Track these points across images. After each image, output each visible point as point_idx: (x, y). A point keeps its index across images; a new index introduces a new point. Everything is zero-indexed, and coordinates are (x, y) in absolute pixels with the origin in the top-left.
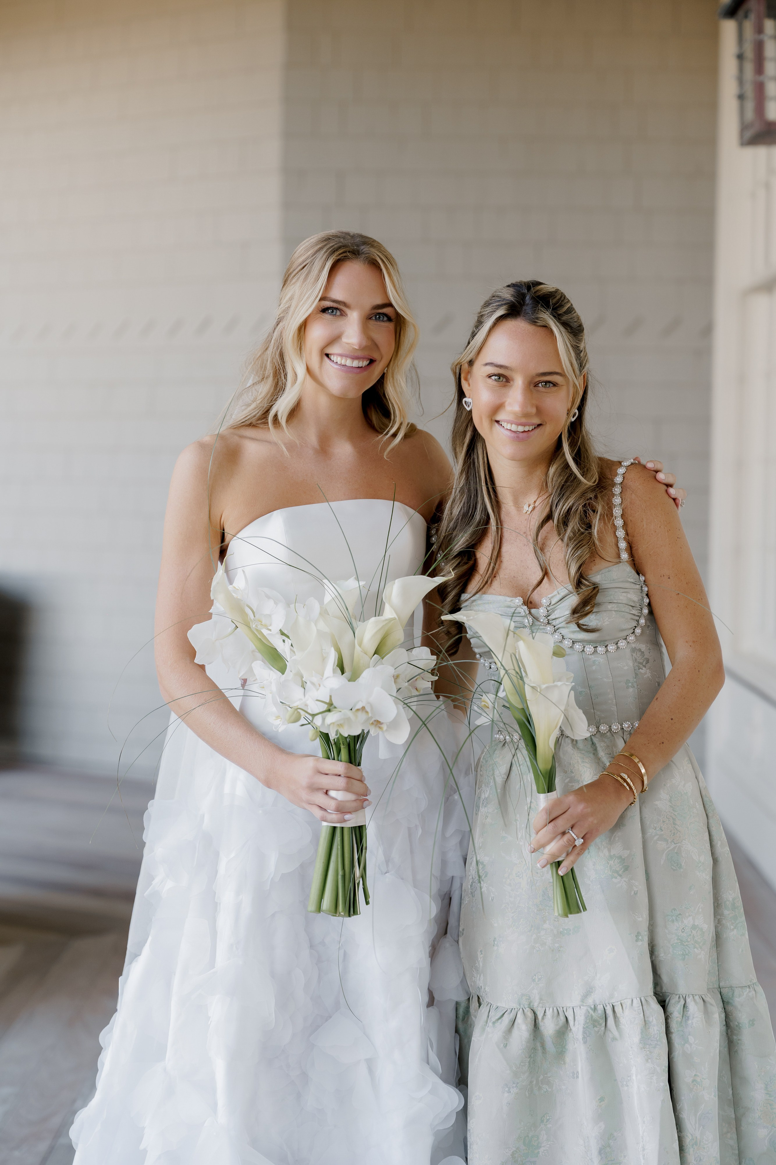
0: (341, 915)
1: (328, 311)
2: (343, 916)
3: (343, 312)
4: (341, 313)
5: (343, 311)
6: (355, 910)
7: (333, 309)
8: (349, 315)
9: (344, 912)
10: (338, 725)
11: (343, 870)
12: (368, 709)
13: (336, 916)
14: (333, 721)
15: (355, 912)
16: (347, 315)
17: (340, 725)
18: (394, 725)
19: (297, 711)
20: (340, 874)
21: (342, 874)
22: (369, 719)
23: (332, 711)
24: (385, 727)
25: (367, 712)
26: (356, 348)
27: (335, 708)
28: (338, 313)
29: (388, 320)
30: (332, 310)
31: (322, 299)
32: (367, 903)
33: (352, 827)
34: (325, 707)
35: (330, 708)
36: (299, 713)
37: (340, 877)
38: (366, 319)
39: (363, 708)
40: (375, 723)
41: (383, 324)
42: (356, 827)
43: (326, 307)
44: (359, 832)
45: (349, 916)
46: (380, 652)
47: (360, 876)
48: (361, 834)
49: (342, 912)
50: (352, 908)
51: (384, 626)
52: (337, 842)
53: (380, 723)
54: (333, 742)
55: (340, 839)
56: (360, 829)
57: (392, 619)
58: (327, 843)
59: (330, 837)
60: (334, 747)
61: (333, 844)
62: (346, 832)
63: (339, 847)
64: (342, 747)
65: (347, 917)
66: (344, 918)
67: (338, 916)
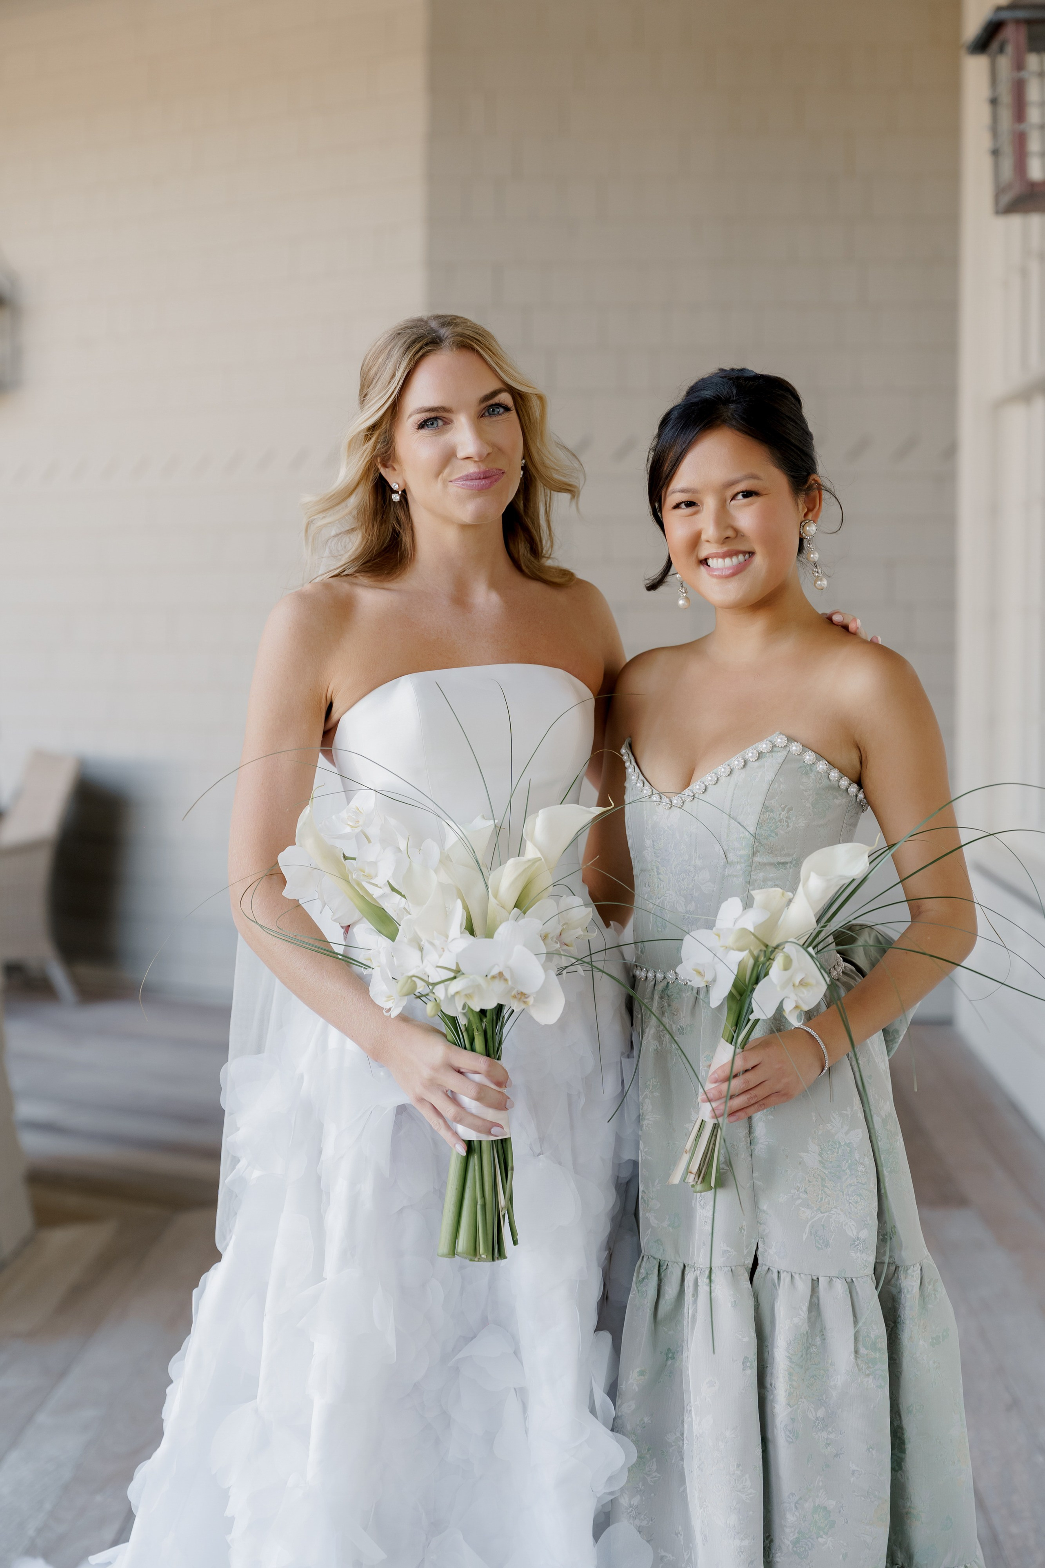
1: (427, 425)
2: (485, 1260)
3: (446, 420)
4: (444, 422)
6: (502, 1253)
7: (432, 420)
8: (455, 421)
9: (486, 1254)
10: (465, 995)
11: (483, 1198)
12: (507, 976)
13: (474, 1261)
14: (460, 989)
16: (452, 422)
17: (468, 997)
18: (543, 996)
19: (411, 979)
20: (479, 1203)
21: (482, 1208)
22: (508, 989)
23: (459, 979)
24: (531, 1000)
25: (506, 980)
27: (463, 974)
28: (440, 423)
29: (504, 411)
30: (432, 422)
33: (492, 1141)
34: (449, 974)
35: (456, 975)
37: (479, 1207)
38: (477, 417)
39: (501, 975)
42: (498, 1140)
43: (422, 420)
44: (502, 1147)
45: (493, 1260)
46: (521, 904)
47: (505, 1207)
48: (505, 1150)
49: (483, 1254)
50: (497, 1250)
51: (525, 869)
52: (474, 1160)
53: (526, 996)
54: (463, 1029)
55: (478, 1158)
56: (504, 1143)
57: (536, 860)
58: (461, 1163)
59: (464, 1154)
60: (465, 1034)
61: (468, 1163)
62: (485, 1148)
63: (477, 1168)
64: (476, 1034)
65: (490, 1262)
66: (485, 1263)
67: (478, 1261)
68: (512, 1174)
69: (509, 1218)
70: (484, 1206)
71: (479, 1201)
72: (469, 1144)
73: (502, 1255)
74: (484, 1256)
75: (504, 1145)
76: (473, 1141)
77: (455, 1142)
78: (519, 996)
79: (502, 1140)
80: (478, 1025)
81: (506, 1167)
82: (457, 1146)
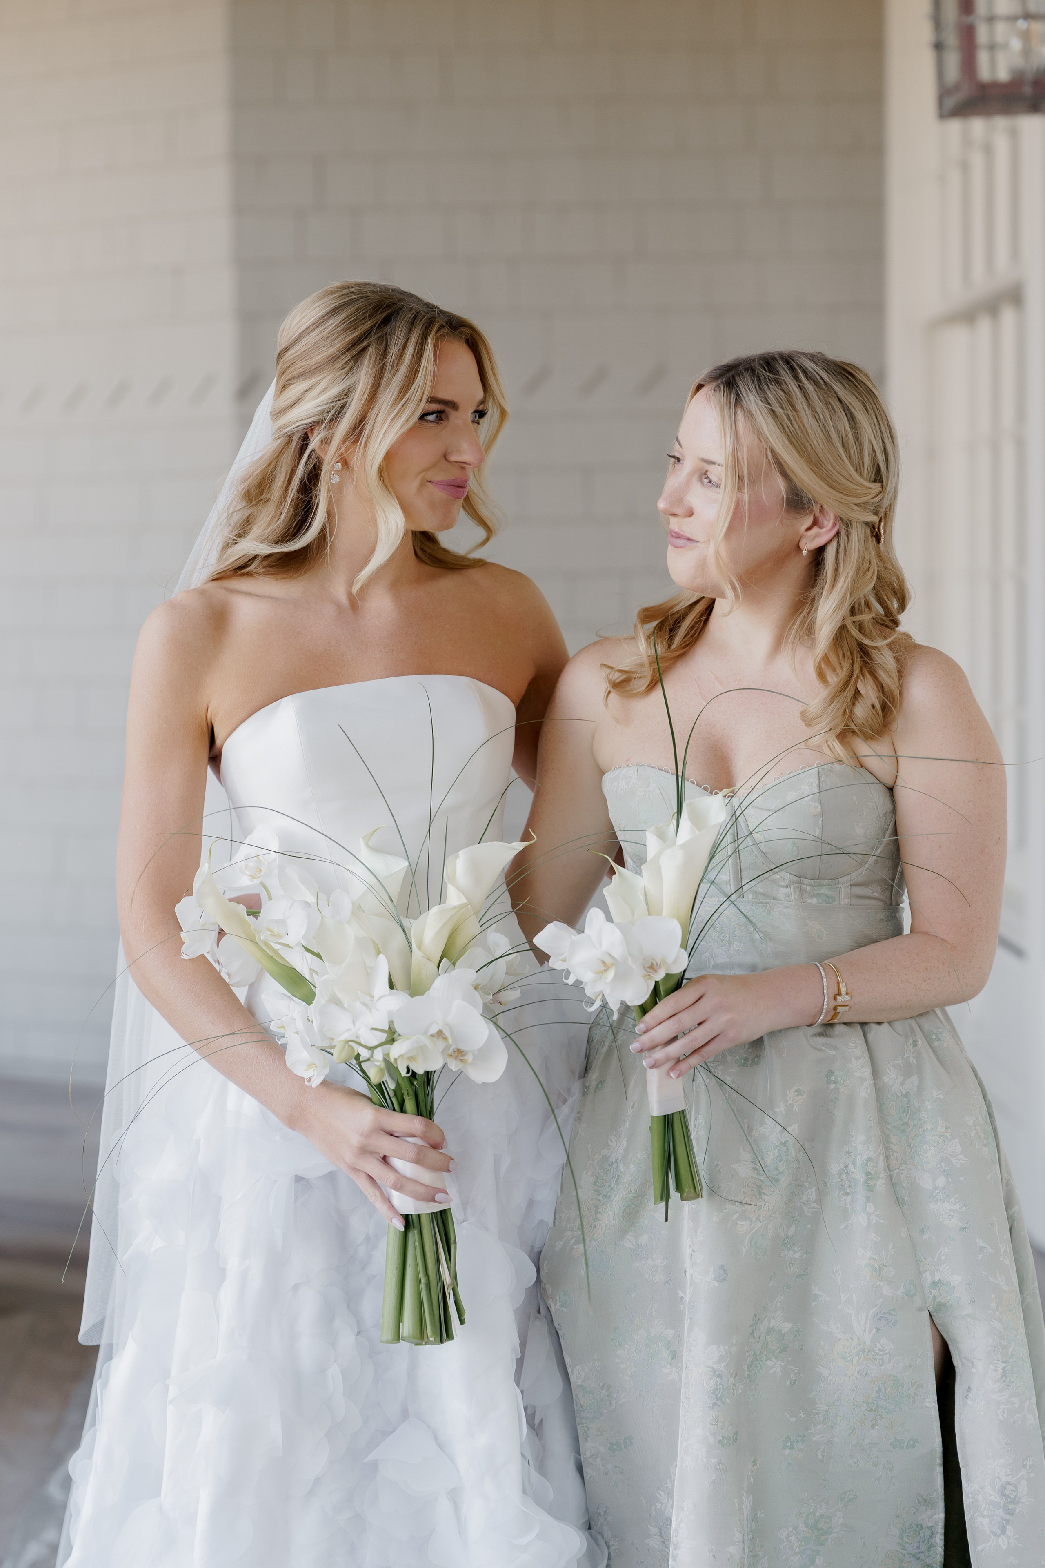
0: (430, 1341)
2: (432, 1343)
6: (450, 1333)
9: (434, 1336)
10: (408, 1058)
11: (427, 1276)
12: (447, 1033)
13: (422, 1344)
14: (403, 1052)
15: (449, 1336)
17: (412, 1058)
18: (484, 1054)
19: (349, 1044)
20: (423, 1282)
21: (425, 1282)
22: (448, 1046)
23: (397, 1041)
24: (469, 1058)
25: (445, 1038)
27: (400, 1035)
33: (431, 1213)
34: (383, 1037)
35: (392, 1037)
36: (350, 1046)
37: (423, 1286)
39: (440, 1033)
40: (456, 1054)
42: (437, 1212)
44: (442, 1218)
45: (442, 1342)
46: (449, 955)
47: (451, 1284)
48: (445, 1222)
49: (431, 1337)
50: (444, 1332)
51: (451, 917)
52: (413, 1236)
53: (463, 1053)
54: (391, 1094)
55: (418, 1233)
56: (443, 1214)
57: (461, 906)
58: (399, 1240)
59: (403, 1229)
60: (394, 1100)
61: (407, 1240)
62: (425, 1221)
63: (417, 1244)
64: (406, 1098)
65: (438, 1344)
66: (433, 1346)
67: (425, 1345)
68: (456, 1247)
69: (454, 1295)
70: (428, 1284)
71: (423, 1280)
72: (407, 1218)
74: (432, 1339)
75: (444, 1217)
76: (411, 1215)
77: (392, 1217)
79: (441, 1212)
80: (409, 1088)
81: (448, 1243)
82: (394, 1220)
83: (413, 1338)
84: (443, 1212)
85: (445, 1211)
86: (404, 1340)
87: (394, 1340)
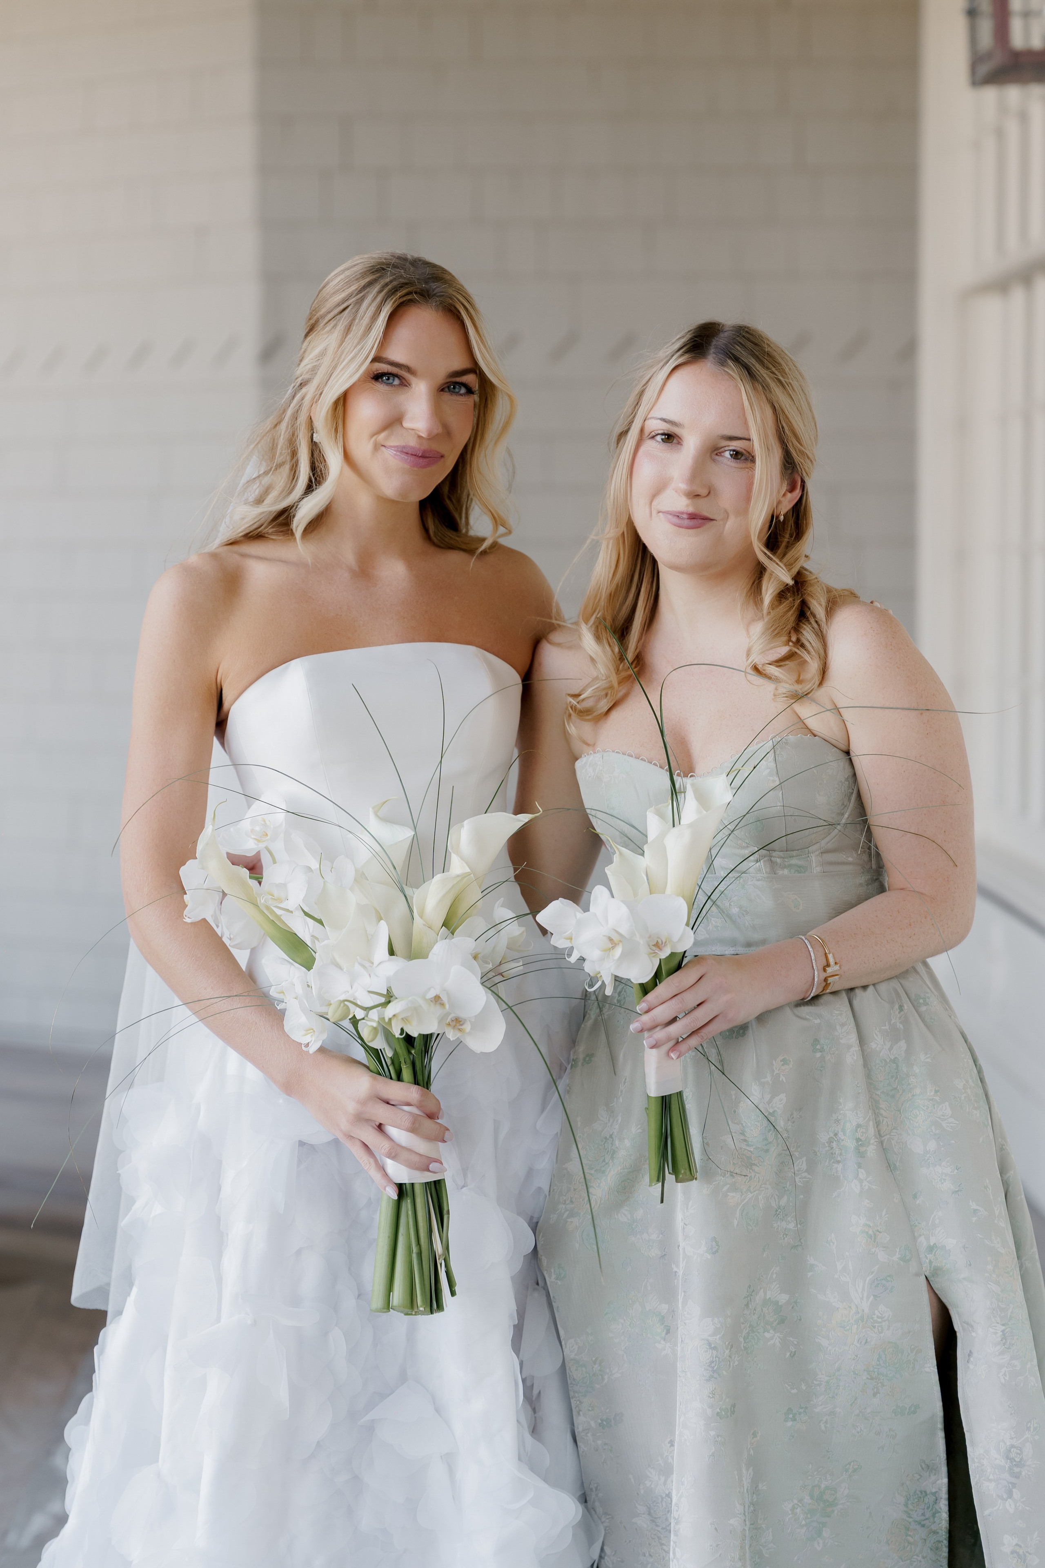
1: (382, 378)
2: (423, 1313)
3: (404, 381)
4: (402, 382)
5: (404, 378)
7: (389, 375)
8: (413, 386)
9: (424, 1307)
10: (402, 1019)
11: (419, 1246)
12: (445, 999)
13: (412, 1314)
14: (397, 1014)
16: (410, 385)
17: (406, 1020)
18: (481, 1023)
19: (344, 1004)
20: (414, 1251)
21: (417, 1252)
22: (446, 1013)
23: (393, 1003)
24: (468, 1027)
25: (443, 1005)
26: (423, 435)
27: (396, 998)
28: (397, 382)
29: (467, 392)
30: (388, 377)
31: (376, 359)
32: (453, 1293)
33: (425, 1183)
34: (379, 999)
35: (388, 999)
36: (345, 1006)
37: (414, 1256)
38: (438, 390)
39: (437, 998)
41: (460, 399)
42: (431, 1182)
43: (380, 372)
44: (436, 1189)
45: (432, 1313)
46: (450, 924)
47: (443, 1255)
48: (439, 1193)
49: (421, 1307)
50: (435, 1303)
51: (454, 885)
52: (407, 1205)
53: (461, 1023)
54: (389, 1062)
55: (411, 1202)
56: (437, 1185)
57: (464, 876)
58: (392, 1208)
60: (391, 1068)
61: (400, 1209)
62: (418, 1191)
63: (410, 1213)
64: (404, 1067)
65: (428, 1315)
66: (423, 1316)
67: (415, 1315)
69: (446, 1266)
70: (420, 1254)
71: (415, 1249)
73: (440, 1307)
74: (422, 1309)
75: (437, 1187)
76: (405, 1184)
77: (386, 1185)
78: (454, 1023)
79: (435, 1182)
80: (405, 1053)
81: (441, 1213)
82: (387, 1189)
83: (403, 1307)
84: (437, 1182)
85: (439, 1181)
86: (393, 1309)
87: (384, 1309)
